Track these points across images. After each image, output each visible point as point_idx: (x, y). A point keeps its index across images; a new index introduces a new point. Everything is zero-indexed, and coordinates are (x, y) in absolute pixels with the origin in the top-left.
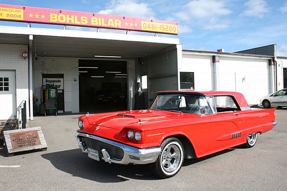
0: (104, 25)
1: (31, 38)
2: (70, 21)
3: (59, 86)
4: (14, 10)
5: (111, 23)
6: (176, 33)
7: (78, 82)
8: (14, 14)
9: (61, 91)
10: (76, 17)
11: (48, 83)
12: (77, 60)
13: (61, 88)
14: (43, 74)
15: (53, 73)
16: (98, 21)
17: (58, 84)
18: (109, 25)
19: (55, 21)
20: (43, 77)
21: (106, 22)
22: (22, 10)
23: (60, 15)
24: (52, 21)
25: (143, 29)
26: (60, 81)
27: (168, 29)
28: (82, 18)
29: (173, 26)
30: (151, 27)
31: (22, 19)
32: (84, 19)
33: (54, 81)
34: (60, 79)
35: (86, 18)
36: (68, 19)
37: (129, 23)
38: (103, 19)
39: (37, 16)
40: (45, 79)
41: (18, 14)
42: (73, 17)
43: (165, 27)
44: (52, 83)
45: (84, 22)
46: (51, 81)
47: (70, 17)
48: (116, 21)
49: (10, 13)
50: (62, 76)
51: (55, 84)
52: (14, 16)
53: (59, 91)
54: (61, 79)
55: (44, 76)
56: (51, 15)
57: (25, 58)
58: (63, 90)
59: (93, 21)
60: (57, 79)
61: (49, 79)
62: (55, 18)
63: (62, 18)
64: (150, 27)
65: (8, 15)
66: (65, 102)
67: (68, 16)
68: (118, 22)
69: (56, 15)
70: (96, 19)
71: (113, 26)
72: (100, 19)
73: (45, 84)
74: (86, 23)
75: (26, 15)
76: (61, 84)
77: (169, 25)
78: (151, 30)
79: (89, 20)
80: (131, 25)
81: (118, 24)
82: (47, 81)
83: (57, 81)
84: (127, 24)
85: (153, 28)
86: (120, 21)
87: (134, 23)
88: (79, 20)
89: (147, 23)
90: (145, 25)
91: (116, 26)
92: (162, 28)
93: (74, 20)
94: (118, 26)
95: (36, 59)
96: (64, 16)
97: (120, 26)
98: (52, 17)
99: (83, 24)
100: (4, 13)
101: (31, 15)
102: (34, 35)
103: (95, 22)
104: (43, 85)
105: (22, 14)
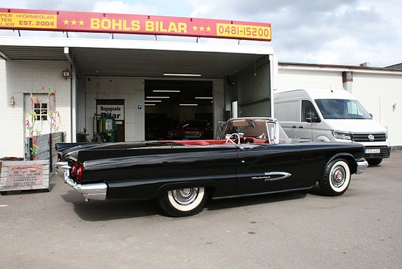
0: (162, 30)
1: (66, 51)
2: (117, 27)
3: (118, 115)
4: (46, 16)
5: (173, 27)
6: (268, 38)
7: (143, 110)
8: (45, 21)
9: (121, 123)
10: (125, 21)
11: (103, 112)
12: (143, 80)
13: (121, 118)
14: (97, 100)
15: (111, 98)
16: (155, 26)
17: (116, 113)
18: (169, 31)
19: (97, 28)
20: (97, 104)
21: (166, 27)
22: (55, 16)
23: (104, 20)
24: (93, 28)
25: (218, 34)
26: (119, 109)
27: (257, 33)
28: (133, 24)
29: (263, 28)
30: (230, 30)
31: (55, 27)
32: (135, 23)
33: (111, 109)
34: (119, 106)
35: (138, 22)
36: (114, 24)
37: (198, 26)
38: (161, 23)
39: (74, 22)
40: (99, 106)
41: (50, 21)
42: (120, 21)
43: (252, 30)
44: (109, 112)
45: (136, 27)
46: (107, 109)
47: (117, 22)
48: (180, 24)
49: (40, 20)
50: (122, 102)
51: (113, 112)
52: (45, 23)
53: (118, 123)
54: (121, 107)
55: (99, 102)
56: (92, 20)
57: (66, 78)
58: (123, 121)
59: (147, 26)
60: (116, 106)
61: (104, 106)
62: (97, 23)
63: (106, 24)
64: (229, 32)
65: (38, 23)
66: (126, 136)
67: (114, 21)
68: (182, 26)
69: (98, 20)
70: (153, 23)
71: (176, 31)
72: (157, 23)
73: (100, 112)
74: (138, 29)
75: (59, 22)
76: (121, 112)
77: (258, 28)
78: (231, 35)
79: (143, 25)
80: (202, 29)
81: (182, 29)
82: (102, 109)
83: (115, 109)
84: (195, 28)
85: (234, 32)
86: (185, 25)
87: (205, 27)
88: (129, 25)
89: (225, 26)
90: (221, 28)
91: (180, 32)
92: (247, 33)
93: (122, 25)
94: (182, 31)
95: (89, 79)
96: (109, 21)
97: (185, 32)
98: (92, 23)
99: (134, 30)
100: (35, 20)
101: (66, 22)
102: (70, 48)
103: (150, 28)
104: (95, 114)
105: (55, 21)
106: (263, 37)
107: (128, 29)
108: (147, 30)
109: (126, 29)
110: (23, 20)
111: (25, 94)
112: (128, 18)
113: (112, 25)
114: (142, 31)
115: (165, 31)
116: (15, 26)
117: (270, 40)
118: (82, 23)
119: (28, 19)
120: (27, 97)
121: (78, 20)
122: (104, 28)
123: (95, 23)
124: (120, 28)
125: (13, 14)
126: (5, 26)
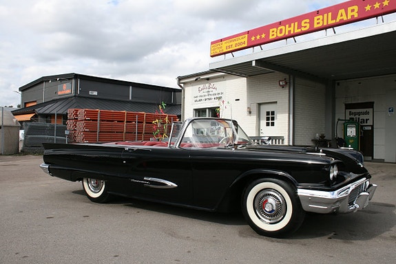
0: (331, 22)
1: (254, 64)
2: (290, 32)
3: (367, 120)
4: (241, 37)
5: (342, 15)
7: (395, 113)
8: (239, 41)
9: (370, 128)
10: (296, 23)
11: (352, 116)
12: (394, 77)
13: (370, 123)
14: (345, 105)
15: (360, 102)
16: (323, 20)
17: (365, 117)
18: (338, 20)
19: (274, 37)
20: (346, 109)
21: (334, 17)
22: (247, 36)
23: (279, 28)
26: (368, 113)
28: (303, 24)
31: (246, 45)
32: (305, 23)
33: (360, 114)
34: (368, 110)
35: (308, 21)
36: (288, 29)
37: (373, 3)
38: (330, 14)
40: (348, 111)
41: (243, 41)
42: (292, 24)
44: (357, 116)
46: (355, 114)
47: (290, 26)
48: (350, 9)
49: (237, 42)
50: (371, 105)
51: (362, 117)
52: (240, 44)
53: (366, 128)
54: (370, 110)
55: (348, 106)
56: (271, 30)
57: (283, 87)
58: (372, 126)
59: (316, 22)
60: (365, 110)
61: (353, 111)
62: (275, 33)
63: (281, 31)
66: (375, 143)
67: (287, 26)
68: (353, 11)
69: (275, 29)
70: (321, 17)
71: (345, 19)
72: (325, 15)
73: (348, 117)
74: (307, 28)
75: (249, 39)
76: (370, 117)
79: (312, 23)
80: (377, 5)
81: (352, 14)
82: (350, 114)
83: (364, 113)
84: (368, 8)
86: (356, 8)
87: (382, 1)
91: (349, 17)
93: (294, 28)
94: (353, 16)
95: (338, 84)
96: (283, 27)
97: (356, 16)
98: (271, 34)
99: (303, 29)
100: (234, 43)
101: (253, 38)
102: (256, 60)
103: (318, 23)
104: (339, 120)
105: (246, 40)
107: (299, 30)
108: (316, 26)
109: (297, 31)
110: (228, 45)
111: (259, 104)
112: (299, 19)
113: (286, 30)
114: (311, 29)
115: (334, 21)
116: (224, 51)
118: (263, 36)
119: (230, 44)
120: (262, 107)
121: (261, 34)
122: (280, 35)
123: (273, 34)
124: (292, 32)
125: (223, 42)
126: (218, 52)
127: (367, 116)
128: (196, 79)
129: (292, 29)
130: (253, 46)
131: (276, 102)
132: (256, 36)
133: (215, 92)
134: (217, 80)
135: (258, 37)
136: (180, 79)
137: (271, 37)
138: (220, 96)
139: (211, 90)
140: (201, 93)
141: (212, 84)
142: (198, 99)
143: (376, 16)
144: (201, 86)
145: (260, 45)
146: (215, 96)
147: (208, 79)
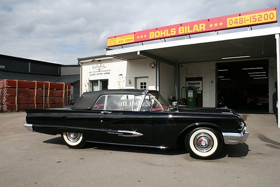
0: (189, 32)
1: (139, 53)
2: (163, 35)
3: (199, 87)
4: (129, 36)
5: (196, 28)
7: (214, 84)
8: (129, 38)
9: (200, 92)
10: (167, 30)
11: (190, 85)
12: (214, 63)
13: (200, 89)
14: (186, 78)
15: (194, 77)
16: (184, 30)
18: (194, 31)
19: (153, 38)
20: (186, 81)
21: (191, 29)
22: (133, 35)
23: (156, 32)
25: (229, 26)
26: (199, 84)
27: (263, 18)
28: (172, 31)
29: (269, 13)
30: (238, 21)
31: (133, 41)
32: (173, 30)
33: (194, 84)
35: (175, 29)
36: (162, 33)
37: (214, 23)
38: (189, 27)
40: (187, 82)
41: (131, 38)
42: (165, 31)
43: (257, 17)
44: (193, 85)
46: (192, 84)
47: (163, 32)
48: (200, 25)
49: (127, 39)
50: (201, 79)
51: (196, 86)
52: (129, 40)
53: (198, 92)
54: (200, 82)
55: (188, 79)
56: (150, 33)
58: (202, 91)
59: (180, 30)
60: (197, 82)
61: (191, 82)
63: (157, 34)
64: (237, 23)
65: (126, 41)
66: (203, 101)
67: (161, 31)
68: (202, 26)
69: (153, 33)
70: (183, 28)
71: (198, 30)
72: (186, 27)
73: (188, 86)
74: (174, 34)
75: (135, 38)
76: (200, 86)
77: (263, 14)
78: (239, 25)
79: (177, 31)
80: (216, 25)
81: (202, 28)
83: (197, 84)
84: (211, 25)
85: (241, 22)
86: (204, 25)
87: (218, 23)
88: (169, 32)
89: (234, 19)
90: (231, 21)
91: (200, 30)
92: (252, 20)
93: (166, 33)
94: (202, 29)
95: (182, 66)
96: (159, 32)
97: (204, 29)
98: (150, 35)
99: (172, 34)
100: (124, 40)
101: (138, 37)
102: (140, 51)
103: (181, 31)
104: (183, 88)
105: (133, 38)
106: (269, 20)
107: (169, 35)
108: (180, 33)
109: (168, 35)
110: (120, 40)
111: (136, 78)
112: (169, 28)
113: (161, 34)
114: (177, 35)
115: (191, 31)
116: (117, 44)
117: (276, 22)
118: (145, 36)
119: (122, 40)
120: (138, 80)
121: (143, 35)
122: (157, 37)
123: (152, 35)
124: (165, 35)
125: (117, 38)
126: (113, 45)
127: (199, 86)
128: (92, 61)
129: (164, 33)
130: (138, 42)
131: (148, 77)
132: (140, 36)
133: (104, 69)
134: (106, 61)
135: (142, 37)
136: (79, 60)
137: (151, 38)
138: (108, 72)
139: (102, 68)
140: (95, 70)
141: (103, 64)
142: (92, 74)
143: (216, 31)
144: (95, 65)
145: (142, 42)
146: (105, 72)
147: (99, 61)
